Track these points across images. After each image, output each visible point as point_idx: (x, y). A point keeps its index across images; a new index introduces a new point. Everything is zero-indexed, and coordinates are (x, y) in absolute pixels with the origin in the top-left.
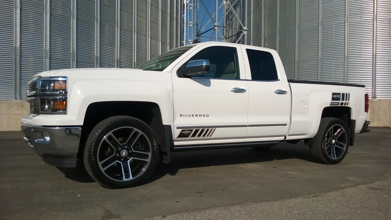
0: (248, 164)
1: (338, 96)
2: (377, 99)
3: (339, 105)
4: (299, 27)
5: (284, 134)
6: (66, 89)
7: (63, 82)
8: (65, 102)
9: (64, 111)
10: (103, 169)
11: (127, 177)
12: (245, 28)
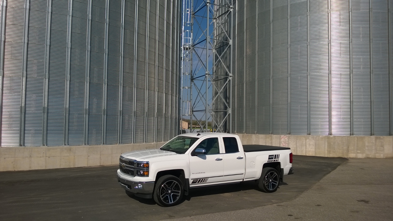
1: (272, 157)
2: (333, 135)
3: (273, 162)
4: (273, 77)
5: (242, 178)
6: (149, 167)
7: (148, 163)
8: (148, 172)
9: (148, 176)
10: (162, 199)
11: (171, 201)
12: (231, 75)
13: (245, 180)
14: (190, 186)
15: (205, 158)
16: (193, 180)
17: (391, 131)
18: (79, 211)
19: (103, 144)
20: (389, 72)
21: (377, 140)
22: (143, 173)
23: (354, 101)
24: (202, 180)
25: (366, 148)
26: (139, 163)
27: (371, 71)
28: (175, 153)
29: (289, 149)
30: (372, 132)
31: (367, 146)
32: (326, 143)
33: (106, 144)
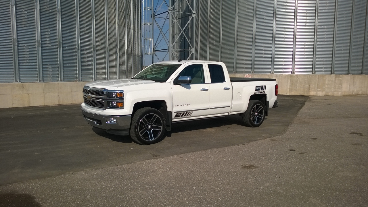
0: (207, 129)
1: (259, 88)
2: (295, 74)
3: (260, 93)
4: (238, 14)
5: (228, 112)
6: (123, 97)
7: (122, 93)
8: (122, 103)
9: (122, 107)
10: (141, 136)
11: (152, 139)
12: (194, 12)
13: (230, 114)
14: (173, 120)
15: (189, 88)
16: (176, 113)
17: (349, 70)
18: (36, 154)
19: (61, 80)
20: (352, 11)
21: (337, 78)
22: (117, 104)
23: (317, 39)
24: (187, 113)
25: (326, 86)
26: (110, 93)
27: (336, 10)
28: (153, 81)
29: (275, 80)
30: (332, 71)
31: (327, 84)
32: (289, 82)
33: (64, 81)
